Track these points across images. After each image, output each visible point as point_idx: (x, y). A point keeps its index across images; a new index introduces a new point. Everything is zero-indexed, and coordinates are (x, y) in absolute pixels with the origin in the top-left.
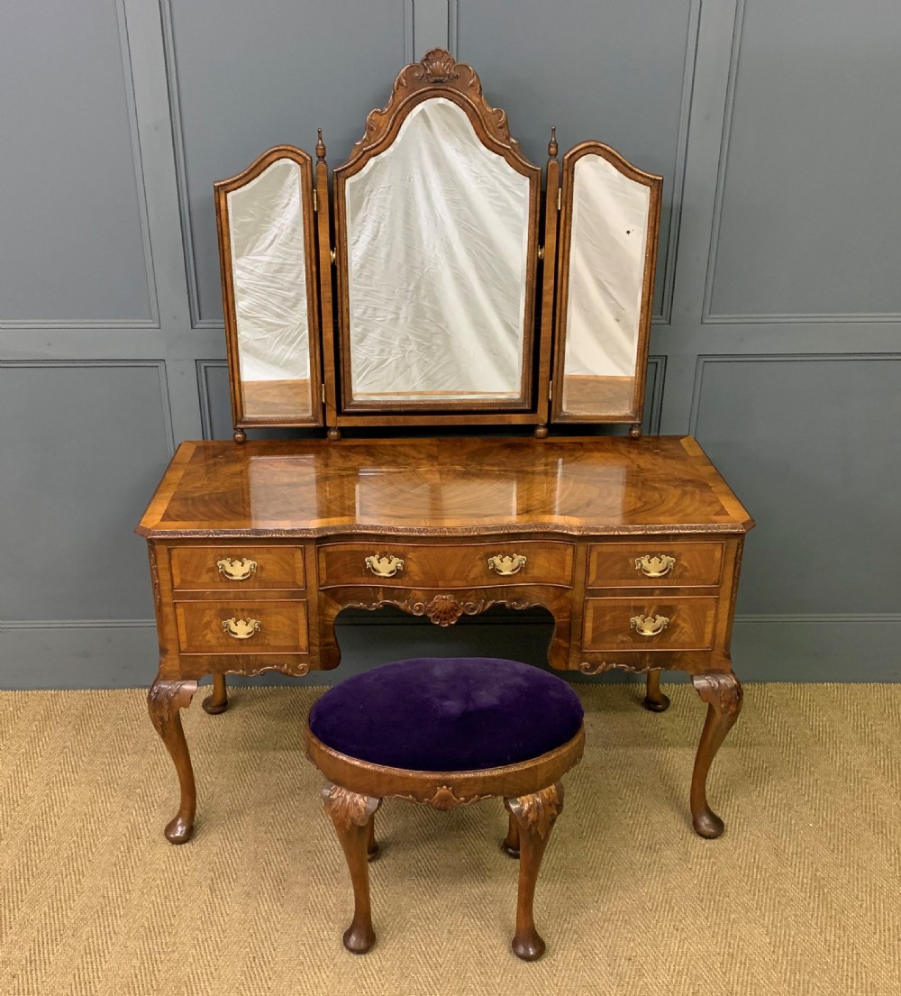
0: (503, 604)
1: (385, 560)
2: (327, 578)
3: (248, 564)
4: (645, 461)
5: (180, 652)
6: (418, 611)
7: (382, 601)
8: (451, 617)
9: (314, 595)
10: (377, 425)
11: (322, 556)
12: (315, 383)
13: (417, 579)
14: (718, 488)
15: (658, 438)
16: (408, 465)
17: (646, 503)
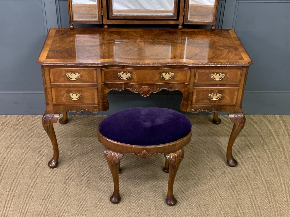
0: (166, 89)
1: (125, 74)
2: (105, 80)
3: (77, 75)
4: (216, 39)
5: (53, 104)
6: (136, 92)
7: (124, 88)
8: (148, 94)
9: (100, 86)
10: (121, 24)
11: (103, 72)
12: (99, 8)
13: (136, 81)
14: (241, 49)
15: (221, 30)
16: (133, 39)
17: (216, 55)
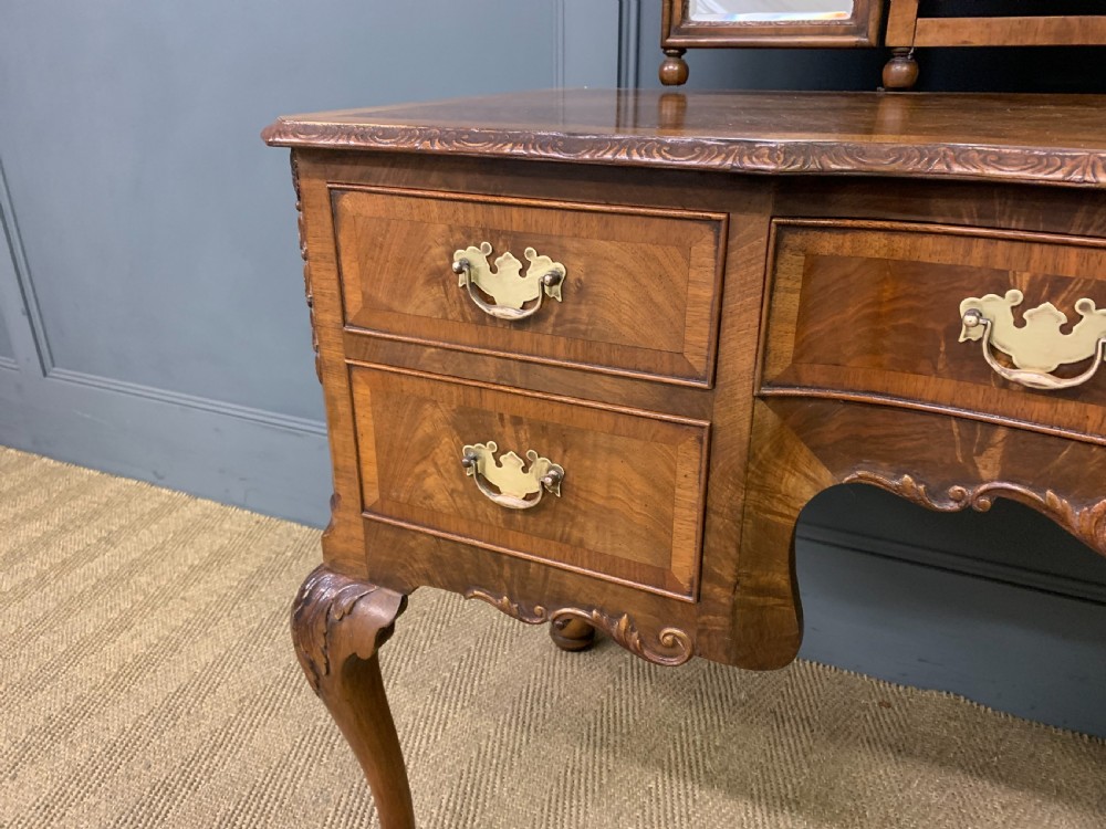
1: (1047, 316)
2: (797, 358)
3: (543, 267)
5: (364, 510)
7: (990, 479)
9: (737, 411)
10: (1029, 42)
